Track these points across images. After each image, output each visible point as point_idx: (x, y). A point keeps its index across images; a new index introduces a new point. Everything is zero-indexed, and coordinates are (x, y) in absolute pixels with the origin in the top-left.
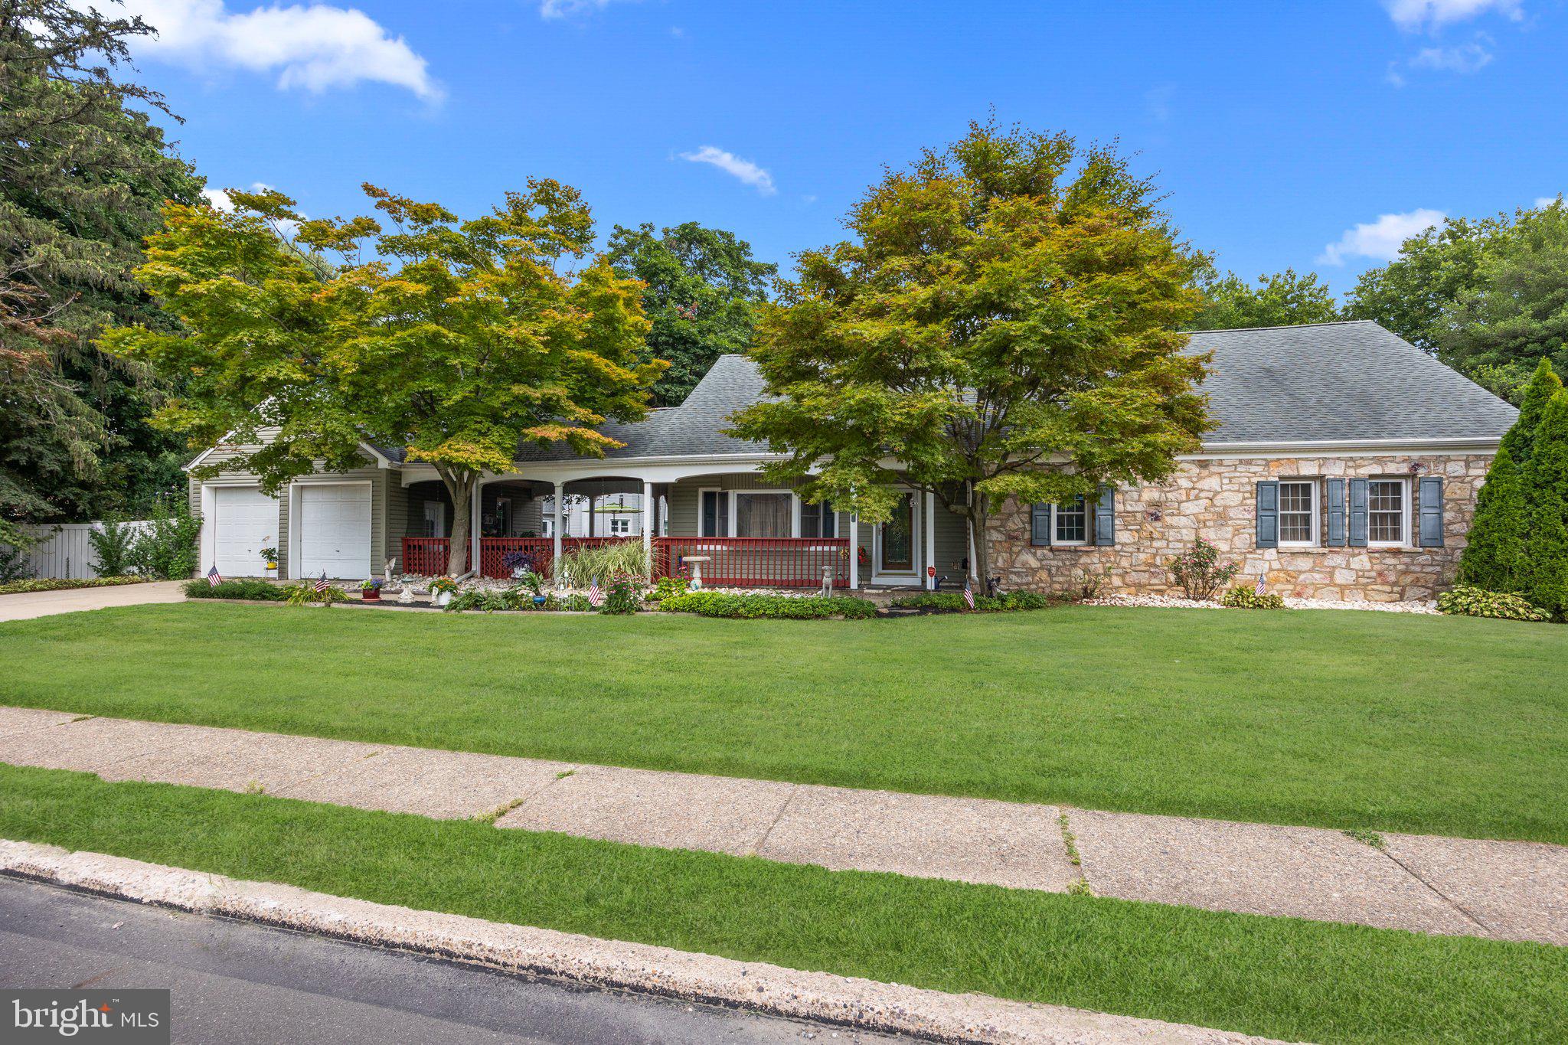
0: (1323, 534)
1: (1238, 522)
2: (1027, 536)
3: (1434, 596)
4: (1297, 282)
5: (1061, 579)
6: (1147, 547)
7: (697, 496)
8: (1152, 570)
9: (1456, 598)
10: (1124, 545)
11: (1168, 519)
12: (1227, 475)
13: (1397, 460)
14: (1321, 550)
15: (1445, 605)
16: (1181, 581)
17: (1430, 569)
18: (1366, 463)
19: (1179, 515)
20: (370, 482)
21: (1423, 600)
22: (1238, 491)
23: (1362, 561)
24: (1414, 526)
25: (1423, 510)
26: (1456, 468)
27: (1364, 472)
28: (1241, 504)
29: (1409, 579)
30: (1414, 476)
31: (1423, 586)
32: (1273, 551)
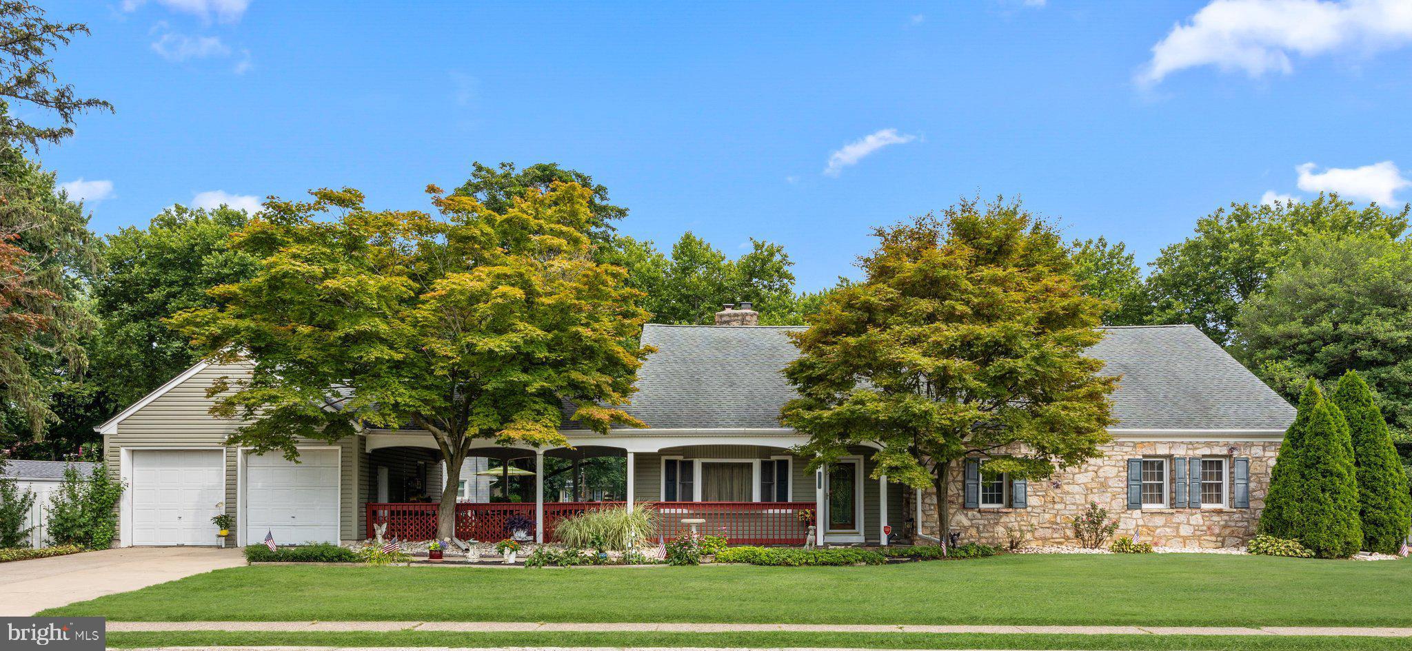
0: (1171, 499)
1: (1115, 489)
2: (961, 500)
3: (1244, 543)
4: (1108, 249)
5: (987, 535)
6: (1050, 509)
7: (660, 463)
8: (1054, 526)
9: (1259, 544)
10: (1033, 507)
11: (1066, 487)
12: (1107, 453)
13: (1220, 444)
14: (1171, 511)
15: (1253, 549)
16: (1078, 534)
17: (1240, 524)
18: (1200, 446)
19: (1073, 483)
20: (339, 448)
21: (1236, 546)
22: (1115, 466)
23: (1197, 519)
24: (1230, 492)
25: (1237, 481)
26: (1257, 451)
27: (1199, 452)
28: (1117, 476)
29: (1227, 531)
30: (1230, 456)
31: (1236, 537)
32: (1138, 511)
